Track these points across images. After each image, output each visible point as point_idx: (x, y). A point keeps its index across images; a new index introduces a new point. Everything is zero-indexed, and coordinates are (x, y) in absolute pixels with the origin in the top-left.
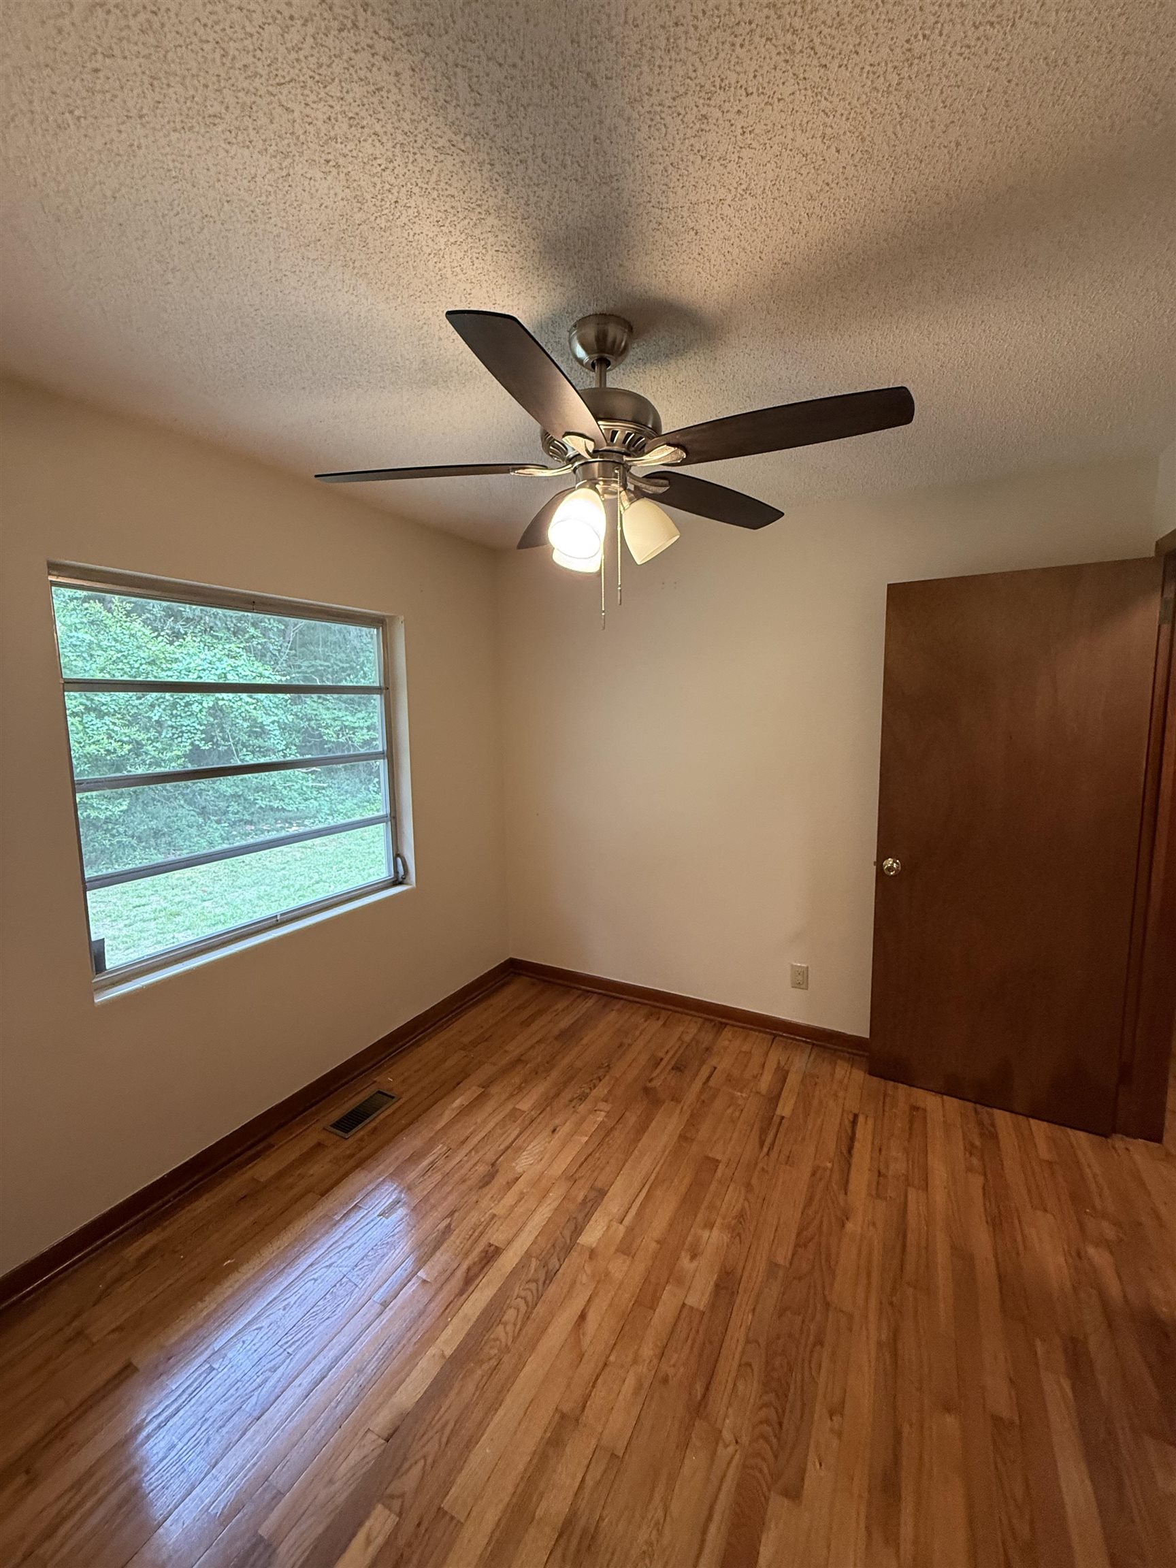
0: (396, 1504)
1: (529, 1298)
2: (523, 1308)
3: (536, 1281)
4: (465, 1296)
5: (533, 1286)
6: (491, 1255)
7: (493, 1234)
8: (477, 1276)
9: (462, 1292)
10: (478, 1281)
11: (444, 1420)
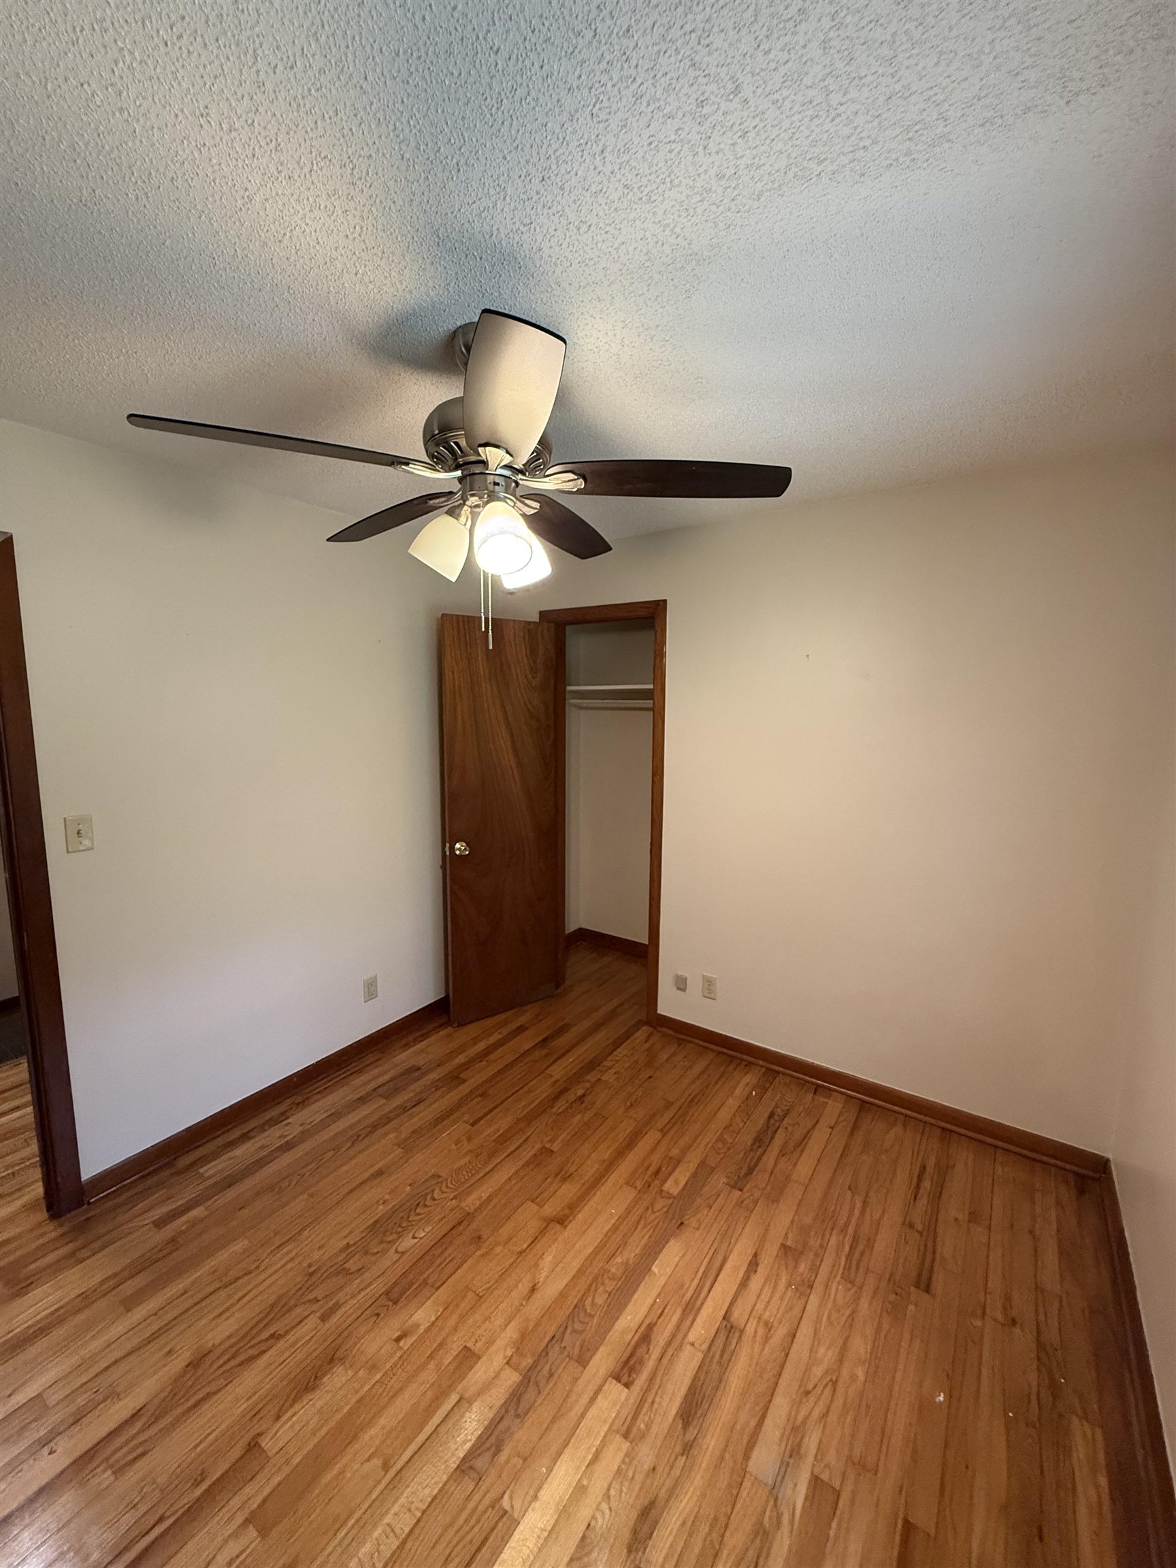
0: (664, 1194)
1: (582, 1314)
2: (588, 1302)
3: (574, 1331)
4: (647, 1322)
5: (578, 1326)
6: (625, 1372)
7: (627, 1399)
8: (637, 1346)
9: (651, 1327)
10: (636, 1338)
11: (645, 1230)
